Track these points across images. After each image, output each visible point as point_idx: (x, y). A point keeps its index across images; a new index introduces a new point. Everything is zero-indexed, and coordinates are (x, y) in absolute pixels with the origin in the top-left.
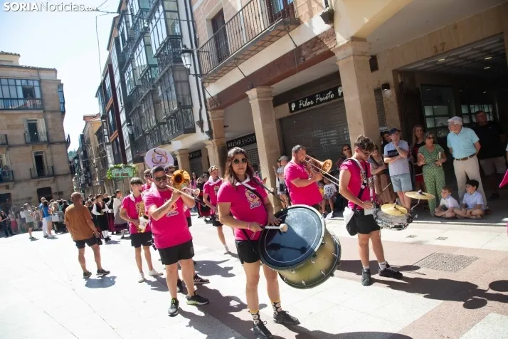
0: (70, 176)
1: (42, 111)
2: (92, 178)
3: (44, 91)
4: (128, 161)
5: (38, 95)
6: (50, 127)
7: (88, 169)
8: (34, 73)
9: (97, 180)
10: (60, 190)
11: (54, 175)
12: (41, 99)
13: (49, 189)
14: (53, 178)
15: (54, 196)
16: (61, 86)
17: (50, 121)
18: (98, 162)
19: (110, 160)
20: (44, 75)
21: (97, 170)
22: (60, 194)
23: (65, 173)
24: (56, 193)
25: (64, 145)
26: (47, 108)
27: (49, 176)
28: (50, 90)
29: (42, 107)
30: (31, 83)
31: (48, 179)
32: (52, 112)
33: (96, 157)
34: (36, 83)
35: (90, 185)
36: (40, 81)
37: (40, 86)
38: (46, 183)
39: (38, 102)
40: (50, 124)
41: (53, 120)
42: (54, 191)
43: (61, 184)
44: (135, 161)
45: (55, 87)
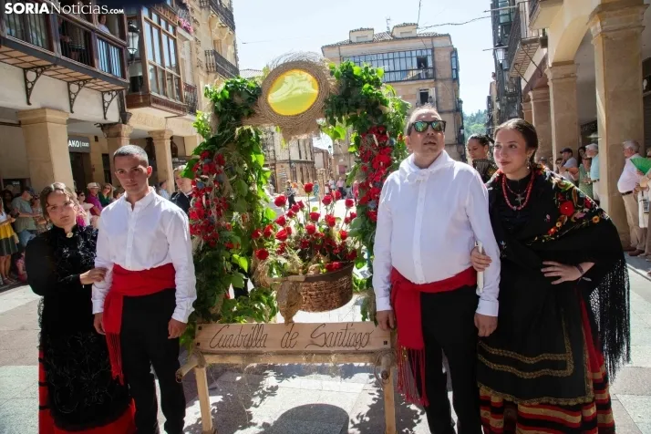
1: (433, 80)
3: (436, 60)
5: (430, 64)
6: (440, 95)
8: (428, 42)
12: (434, 68)
16: (454, 52)
17: (439, 89)
20: (438, 43)
25: (452, 114)
26: (438, 76)
28: (443, 57)
29: (434, 77)
30: (425, 53)
32: (442, 80)
34: (430, 52)
36: (433, 50)
37: (433, 55)
39: (430, 72)
40: (440, 93)
41: (443, 89)
45: (448, 53)
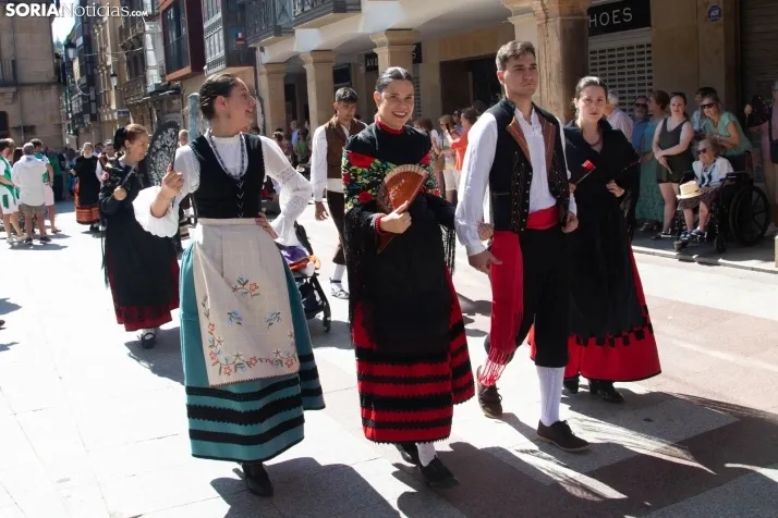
2: (99, 101)
4: (209, 59)
7: (91, 80)
9: (113, 107)
10: (29, 122)
11: (16, 83)
14: (13, 89)
18: (117, 65)
19: (154, 58)
21: (114, 82)
22: (29, 129)
23: (44, 79)
24: (17, 130)
27: (4, 85)
33: (115, 49)
35: (94, 118)
42: (13, 121)
44: (230, 60)
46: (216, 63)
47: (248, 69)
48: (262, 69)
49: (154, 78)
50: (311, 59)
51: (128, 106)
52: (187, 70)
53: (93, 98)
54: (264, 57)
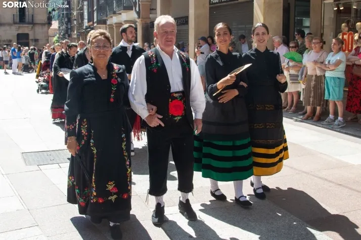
0: (47, 26)
2: (72, 29)
4: (94, 21)
7: (69, 20)
9: (75, 32)
10: (37, 37)
11: (33, 23)
13: (27, 35)
14: (32, 25)
15: (31, 42)
18: (77, 15)
19: (86, 16)
21: (75, 22)
22: (36, 40)
23: (44, 22)
24: (32, 40)
27: (29, 23)
31: (27, 25)
33: (77, 10)
35: (69, 35)
38: (25, 29)
42: (31, 37)
43: (38, 32)
44: (99, 22)
46: (96, 22)
47: (105, 25)
48: (107, 26)
49: (86, 23)
50: (114, 25)
51: (79, 33)
52: (91, 23)
53: (69, 27)
54: (108, 22)
